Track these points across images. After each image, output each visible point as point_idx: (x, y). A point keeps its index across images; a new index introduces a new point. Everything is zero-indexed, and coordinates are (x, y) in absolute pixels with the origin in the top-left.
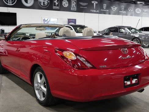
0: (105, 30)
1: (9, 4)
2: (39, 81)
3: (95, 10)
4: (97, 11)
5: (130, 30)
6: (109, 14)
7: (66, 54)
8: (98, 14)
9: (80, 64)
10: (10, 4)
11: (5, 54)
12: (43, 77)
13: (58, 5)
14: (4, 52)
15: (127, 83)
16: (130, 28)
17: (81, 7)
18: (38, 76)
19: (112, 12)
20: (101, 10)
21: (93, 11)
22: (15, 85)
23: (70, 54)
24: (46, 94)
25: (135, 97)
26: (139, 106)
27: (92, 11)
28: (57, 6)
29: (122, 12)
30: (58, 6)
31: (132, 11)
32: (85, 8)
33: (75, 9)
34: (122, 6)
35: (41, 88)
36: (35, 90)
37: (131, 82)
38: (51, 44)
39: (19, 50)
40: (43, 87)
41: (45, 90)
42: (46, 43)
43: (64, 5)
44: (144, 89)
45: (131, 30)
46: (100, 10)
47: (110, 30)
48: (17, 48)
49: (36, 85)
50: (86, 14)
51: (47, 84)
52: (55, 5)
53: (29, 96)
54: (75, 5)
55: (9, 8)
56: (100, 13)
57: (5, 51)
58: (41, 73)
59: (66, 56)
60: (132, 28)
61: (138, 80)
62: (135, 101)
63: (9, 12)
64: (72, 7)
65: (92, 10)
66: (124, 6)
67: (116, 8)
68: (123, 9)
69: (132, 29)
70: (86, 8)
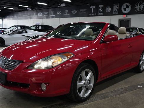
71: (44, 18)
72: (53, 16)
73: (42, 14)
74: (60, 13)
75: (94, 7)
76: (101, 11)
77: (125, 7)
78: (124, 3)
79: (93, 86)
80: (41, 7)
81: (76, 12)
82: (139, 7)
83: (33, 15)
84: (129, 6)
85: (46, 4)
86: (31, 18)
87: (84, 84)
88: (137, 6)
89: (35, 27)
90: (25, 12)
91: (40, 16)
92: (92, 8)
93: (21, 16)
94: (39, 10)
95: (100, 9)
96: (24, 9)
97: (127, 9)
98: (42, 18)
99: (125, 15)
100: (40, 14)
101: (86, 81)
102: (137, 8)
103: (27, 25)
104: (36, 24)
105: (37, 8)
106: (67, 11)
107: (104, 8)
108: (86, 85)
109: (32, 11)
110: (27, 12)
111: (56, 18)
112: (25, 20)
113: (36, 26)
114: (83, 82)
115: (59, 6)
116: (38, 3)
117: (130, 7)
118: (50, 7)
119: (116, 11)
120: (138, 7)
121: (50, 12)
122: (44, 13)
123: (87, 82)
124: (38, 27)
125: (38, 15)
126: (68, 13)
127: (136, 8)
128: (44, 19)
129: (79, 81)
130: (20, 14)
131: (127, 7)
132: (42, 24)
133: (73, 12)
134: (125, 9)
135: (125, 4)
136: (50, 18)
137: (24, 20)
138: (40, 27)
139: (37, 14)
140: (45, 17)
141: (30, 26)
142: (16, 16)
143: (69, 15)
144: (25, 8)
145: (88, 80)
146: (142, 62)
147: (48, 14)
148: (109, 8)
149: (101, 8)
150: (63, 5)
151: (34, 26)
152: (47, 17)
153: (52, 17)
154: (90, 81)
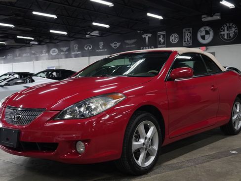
71: (61, 58)
72: (78, 53)
73: (57, 50)
74: (90, 49)
75: (150, 35)
76: (162, 41)
77: (203, 33)
78: (201, 27)
79: (157, 149)
80: (56, 39)
81: (118, 44)
82: (228, 32)
83: (42, 53)
84: (210, 31)
85: (65, 33)
86: (37, 59)
87: (144, 144)
88: (224, 31)
89: (46, 73)
90: (28, 48)
91: (55, 54)
92: (147, 37)
93: (19, 56)
94: (51, 45)
95: (161, 39)
96: (26, 43)
97: (207, 37)
98: (58, 59)
99: (205, 47)
100: (54, 51)
101: (145, 140)
102: (224, 34)
103: (31, 71)
104: (47, 69)
105: (48, 41)
106: (101, 44)
107: (167, 37)
108: (146, 146)
109: (40, 46)
110: (31, 49)
111: (83, 56)
112: (27, 62)
113: (47, 71)
114: (142, 141)
115: (87, 36)
116: (51, 31)
117: (212, 33)
118: (72, 37)
119: (188, 41)
120: (226, 32)
121: (71, 46)
122: (62, 49)
123: (148, 142)
124: (51, 74)
125: (51, 52)
126: (104, 47)
127: (221, 34)
128: (60, 60)
129: (135, 139)
130: (17, 52)
131: (207, 33)
132: (58, 69)
133: (113, 45)
134: (203, 38)
135: (202, 29)
136: (72, 57)
137: (25, 63)
138: (54, 74)
139: (48, 52)
140: (63, 57)
141: (36, 73)
142: (10, 56)
143: (106, 50)
144: (28, 42)
145: (149, 139)
146: (236, 116)
147: (69, 50)
148: (176, 35)
149: (162, 36)
150: (96, 33)
151: (43, 72)
152: (67, 56)
153: (76, 56)
154: (152, 140)
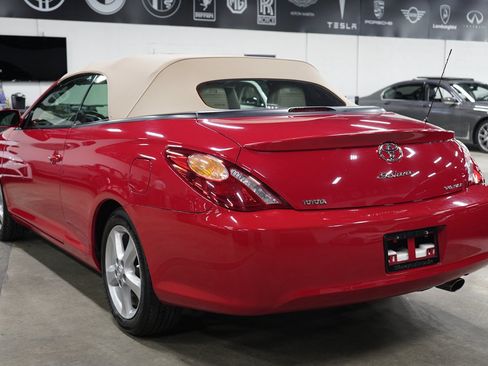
0: (380, 92)
1: (40, 9)
2: (120, 255)
3: (345, 21)
4: (350, 26)
5: (469, 91)
6: (397, 34)
7: (199, 163)
8: (354, 37)
9: (243, 195)
10: (44, 6)
11: (22, 176)
12: (131, 240)
13: (210, 9)
14: (21, 169)
15: (395, 256)
16: (469, 85)
17: (292, 13)
18: (116, 238)
19: (404, 29)
20: (366, 22)
21: (336, 26)
22: (48, 275)
23: (212, 165)
24: (139, 297)
25: (443, 313)
26: (448, 338)
27: (332, 25)
28: (207, 11)
29: (442, 27)
30: (212, 12)
31: (480, 24)
32: (308, 14)
33: (273, 19)
34: (442, 6)
35: (124, 276)
36: (110, 286)
37: (412, 254)
38: (161, 136)
39: (60, 159)
40: (130, 275)
41: (136, 282)
42: (148, 133)
43: (233, 7)
44: (462, 282)
45: (474, 92)
46: (362, 21)
47: (398, 93)
48: (52, 152)
49: (110, 268)
50: (311, 35)
51: (143, 264)
52: (200, 9)
53: (92, 308)
54: (273, 6)
55: (41, 22)
56: (363, 31)
57: (22, 165)
58: (126, 230)
59: (197, 169)
60: (476, 86)
61: (437, 248)
62: (439, 324)
63: (40, 35)
64: (261, 14)
65: (333, 21)
66: (448, 7)
67: (420, 14)
68: (445, 16)
69: (475, 89)
70: (312, 15)
